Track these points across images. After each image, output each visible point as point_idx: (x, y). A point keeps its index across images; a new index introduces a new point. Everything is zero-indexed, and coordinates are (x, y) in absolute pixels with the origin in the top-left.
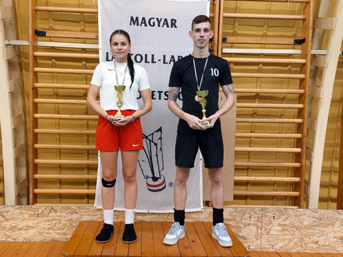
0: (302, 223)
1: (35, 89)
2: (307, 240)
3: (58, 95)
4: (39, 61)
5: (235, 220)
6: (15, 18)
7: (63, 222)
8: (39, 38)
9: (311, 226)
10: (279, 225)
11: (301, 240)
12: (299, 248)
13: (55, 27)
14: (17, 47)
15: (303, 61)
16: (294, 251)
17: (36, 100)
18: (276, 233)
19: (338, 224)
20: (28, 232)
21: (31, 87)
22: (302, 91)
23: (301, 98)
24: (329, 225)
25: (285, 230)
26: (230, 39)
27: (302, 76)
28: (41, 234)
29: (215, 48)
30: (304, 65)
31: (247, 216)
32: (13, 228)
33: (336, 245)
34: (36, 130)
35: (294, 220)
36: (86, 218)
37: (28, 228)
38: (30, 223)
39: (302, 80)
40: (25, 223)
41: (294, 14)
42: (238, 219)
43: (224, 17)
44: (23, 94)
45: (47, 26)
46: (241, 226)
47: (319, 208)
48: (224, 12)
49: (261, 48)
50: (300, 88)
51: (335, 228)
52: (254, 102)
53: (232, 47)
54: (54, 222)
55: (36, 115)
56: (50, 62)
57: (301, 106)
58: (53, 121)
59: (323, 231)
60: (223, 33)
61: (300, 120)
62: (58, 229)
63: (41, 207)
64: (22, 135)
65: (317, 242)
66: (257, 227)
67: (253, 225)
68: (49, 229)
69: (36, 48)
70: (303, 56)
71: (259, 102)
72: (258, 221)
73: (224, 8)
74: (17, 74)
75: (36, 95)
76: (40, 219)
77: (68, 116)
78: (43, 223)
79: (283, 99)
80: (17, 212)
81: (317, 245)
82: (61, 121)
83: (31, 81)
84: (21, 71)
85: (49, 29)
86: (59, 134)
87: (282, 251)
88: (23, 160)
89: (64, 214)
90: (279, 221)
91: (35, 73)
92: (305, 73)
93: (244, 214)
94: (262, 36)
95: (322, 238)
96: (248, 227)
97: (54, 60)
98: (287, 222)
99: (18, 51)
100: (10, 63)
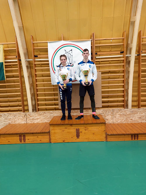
0: (126, 113)
1: (36, 75)
2: (129, 119)
3: (43, 76)
4: (36, 65)
5: (104, 114)
6: (28, 52)
7: (49, 117)
8: (36, 58)
9: (130, 114)
10: (119, 114)
11: (127, 119)
12: (126, 122)
13: (41, 54)
14: (29, 61)
15: (123, 59)
16: (124, 123)
17: (36, 78)
18: (118, 117)
19: (139, 113)
20: (38, 120)
21: (34, 74)
22: (123, 69)
23: (123, 72)
24: (136, 113)
25: (121, 116)
26: (98, 53)
27: (123, 64)
28: (42, 121)
29: (93, 57)
30: (124, 60)
31: (108, 112)
32: (33, 119)
33: (138, 120)
34: (37, 88)
35: (124, 113)
36: (55, 115)
37: (37, 119)
38: (38, 117)
39: (123, 65)
40: (37, 117)
41: (120, 43)
42: (105, 113)
43: (95, 46)
44: (32, 76)
45: (38, 54)
46: (106, 115)
47: (132, 108)
48: (95, 44)
49: (110, 55)
50: (123, 68)
51: (138, 114)
52: (109, 74)
53: (99, 56)
54: (45, 117)
55: (37, 83)
56: (40, 65)
57: (123, 74)
58: (42, 85)
59: (134, 116)
60: (96, 51)
61: (123, 79)
62: (47, 119)
63: (41, 112)
64: (33, 90)
65: (132, 119)
66: (111, 116)
67: (110, 115)
68: (44, 119)
69: (35, 61)
70: (123, 57)
71: (110, 74)
72: (111, 114)
73: (95, 43)
74: (29, 70)
75: (36, 77)
76: (41, 116)
77: (47, 83)
78: (42, 117)
79: (119, 72)
80: (34, 114)
81: (132, 121)
82: (45, 85)
83: (34, 72)
84: (31, 69)
85: (38, 55)
86: (44, 89)
87: (120, 123)
88: (33, 98)
89: (48, 114)
90: (119, 113)
91: (35, 69)
92: (124, 63)
93: (107, 112)
94: (110, 51)
95: (133, 118)
96: (108, 116)
97: (41, 65)
98: (121, 114)
99: (29, 62)
100: (27, 67)
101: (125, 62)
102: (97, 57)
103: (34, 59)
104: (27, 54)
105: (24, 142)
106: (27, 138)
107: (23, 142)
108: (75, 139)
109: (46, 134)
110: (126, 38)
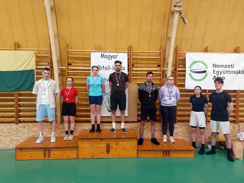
4: (69, 74)
6: (61, 59)
13: (75, 62)
15: (160, 72)
26: (135, 65)
27: (160, 77)
30: (160, 74)
39: (160, 79)
41: (157, 56)
43: (132, 58)
45: (72, 62)
53: (136, 68)
60: (132, 63)
69: (68, 70)
73: (132, 55)
94: (147, 64)
99: (62, 70)
100: (59, 74)
101: (162, 76)
102: (134, 69)
103: (68, 67)
104: (60, 62)
105: (49, 157)
106: (52, 152)
107: (47, 158)
108: (105, 155)
109: (74, 149)
110: (163, 52)
